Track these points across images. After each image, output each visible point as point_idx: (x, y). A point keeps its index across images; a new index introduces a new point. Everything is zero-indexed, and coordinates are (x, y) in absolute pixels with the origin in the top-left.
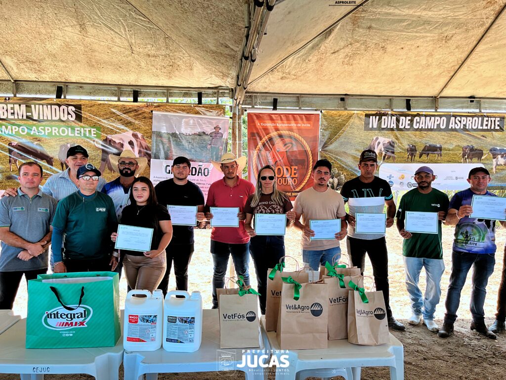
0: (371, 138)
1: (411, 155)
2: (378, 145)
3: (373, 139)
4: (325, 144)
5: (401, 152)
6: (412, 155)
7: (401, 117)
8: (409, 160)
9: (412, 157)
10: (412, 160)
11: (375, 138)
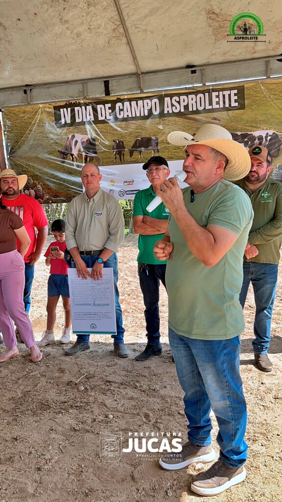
0: (66, 137)
1: (118, 154)
2: (75, 145)
3: (68, 138)
4: (12, 149)
5: (104, 151)
6: (120, 153)
7: (98, 106)
8: (118, 160)
9: (120, 157)
10: (121, 160)
11: (70, 136)
